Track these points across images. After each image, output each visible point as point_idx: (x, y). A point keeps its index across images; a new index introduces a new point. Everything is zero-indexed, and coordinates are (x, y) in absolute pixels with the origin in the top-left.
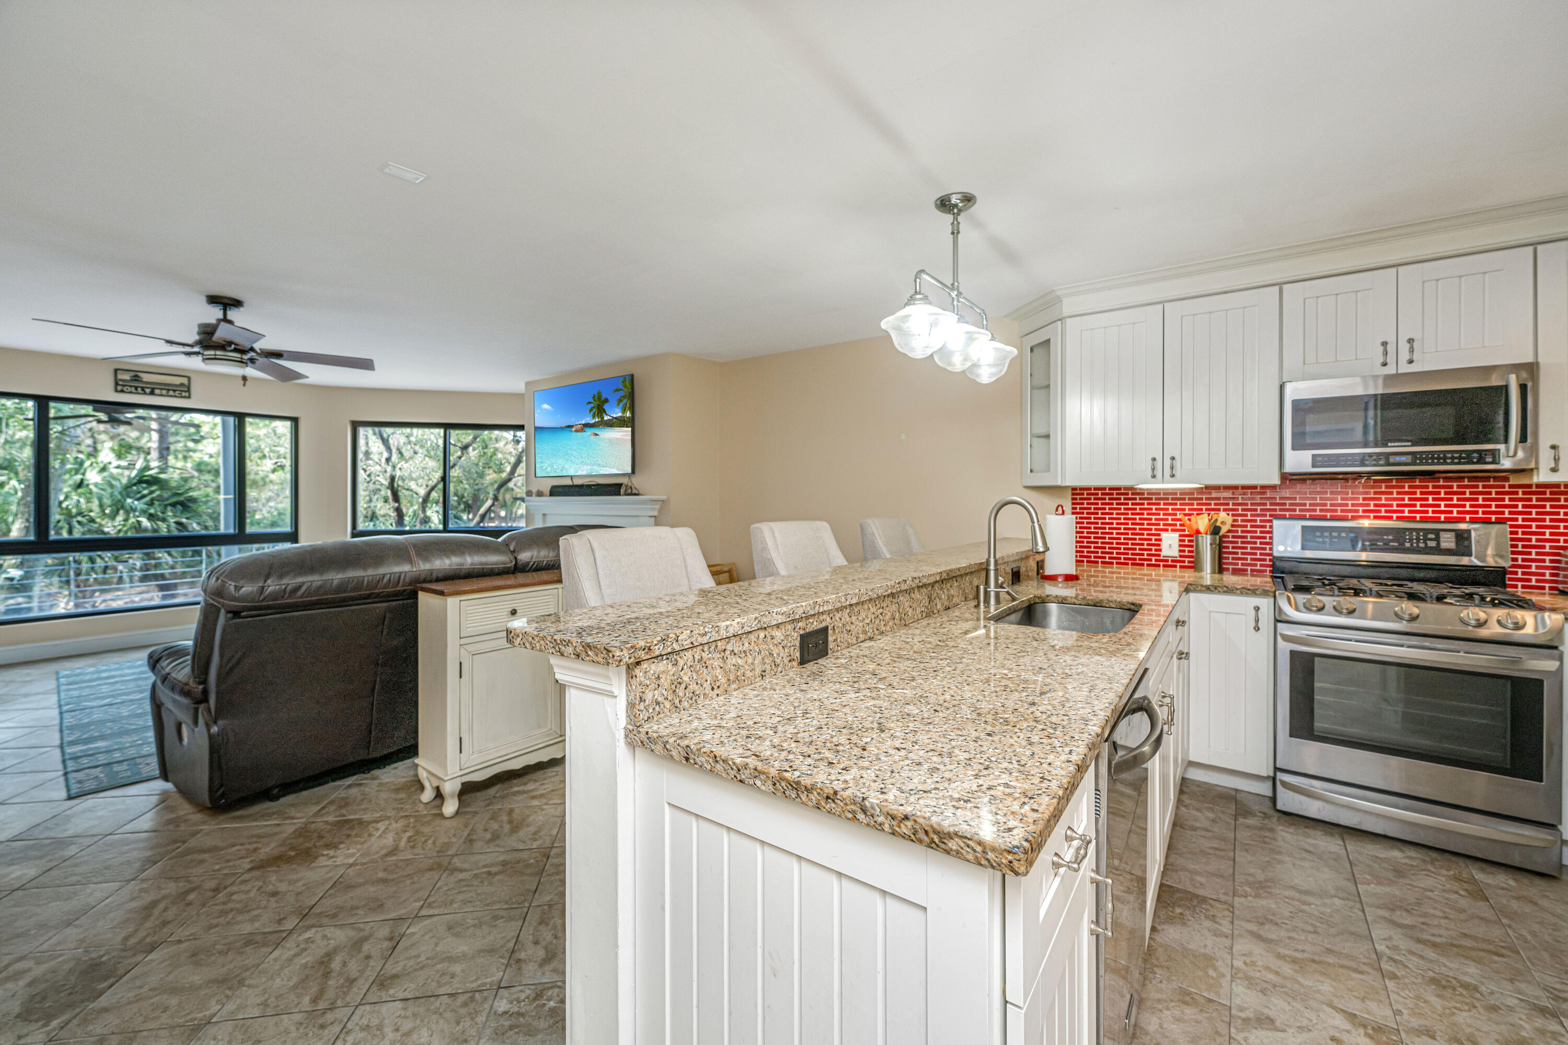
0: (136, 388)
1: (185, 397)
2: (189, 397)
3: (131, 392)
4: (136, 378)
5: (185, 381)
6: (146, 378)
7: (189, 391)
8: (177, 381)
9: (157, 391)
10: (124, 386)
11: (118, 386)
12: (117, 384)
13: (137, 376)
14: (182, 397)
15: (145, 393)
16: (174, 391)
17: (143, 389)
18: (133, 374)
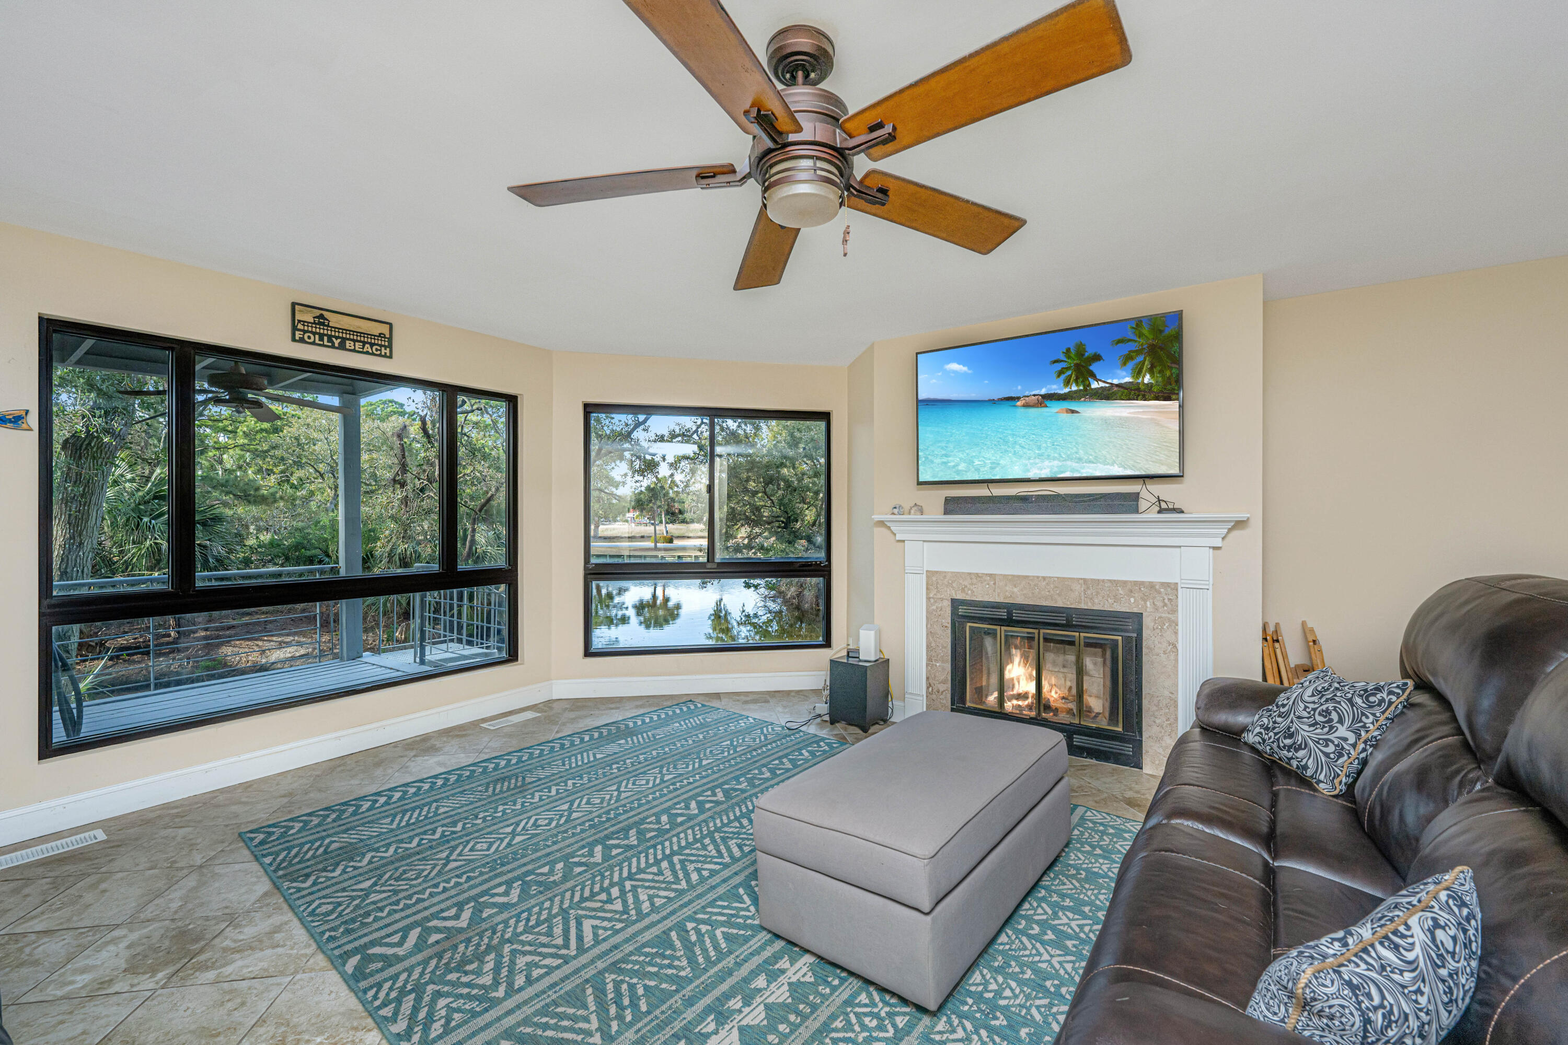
0: (321, 337)
1: (385, 356)
2: (391, 357)
3: (314, 343)
4: (321, 320)
5: (385, 329)
6: (334, 320)
7: (390, 346)
8: (376, 329)
9: (349, 344)
10: (305, 332)
11: (298, 332)
12: (294, 329)
13: (321, 316)
14: (380, 355)
15: (333, 347)
16: (372, 345)
17: (330, 338)
18: (318, 313)
